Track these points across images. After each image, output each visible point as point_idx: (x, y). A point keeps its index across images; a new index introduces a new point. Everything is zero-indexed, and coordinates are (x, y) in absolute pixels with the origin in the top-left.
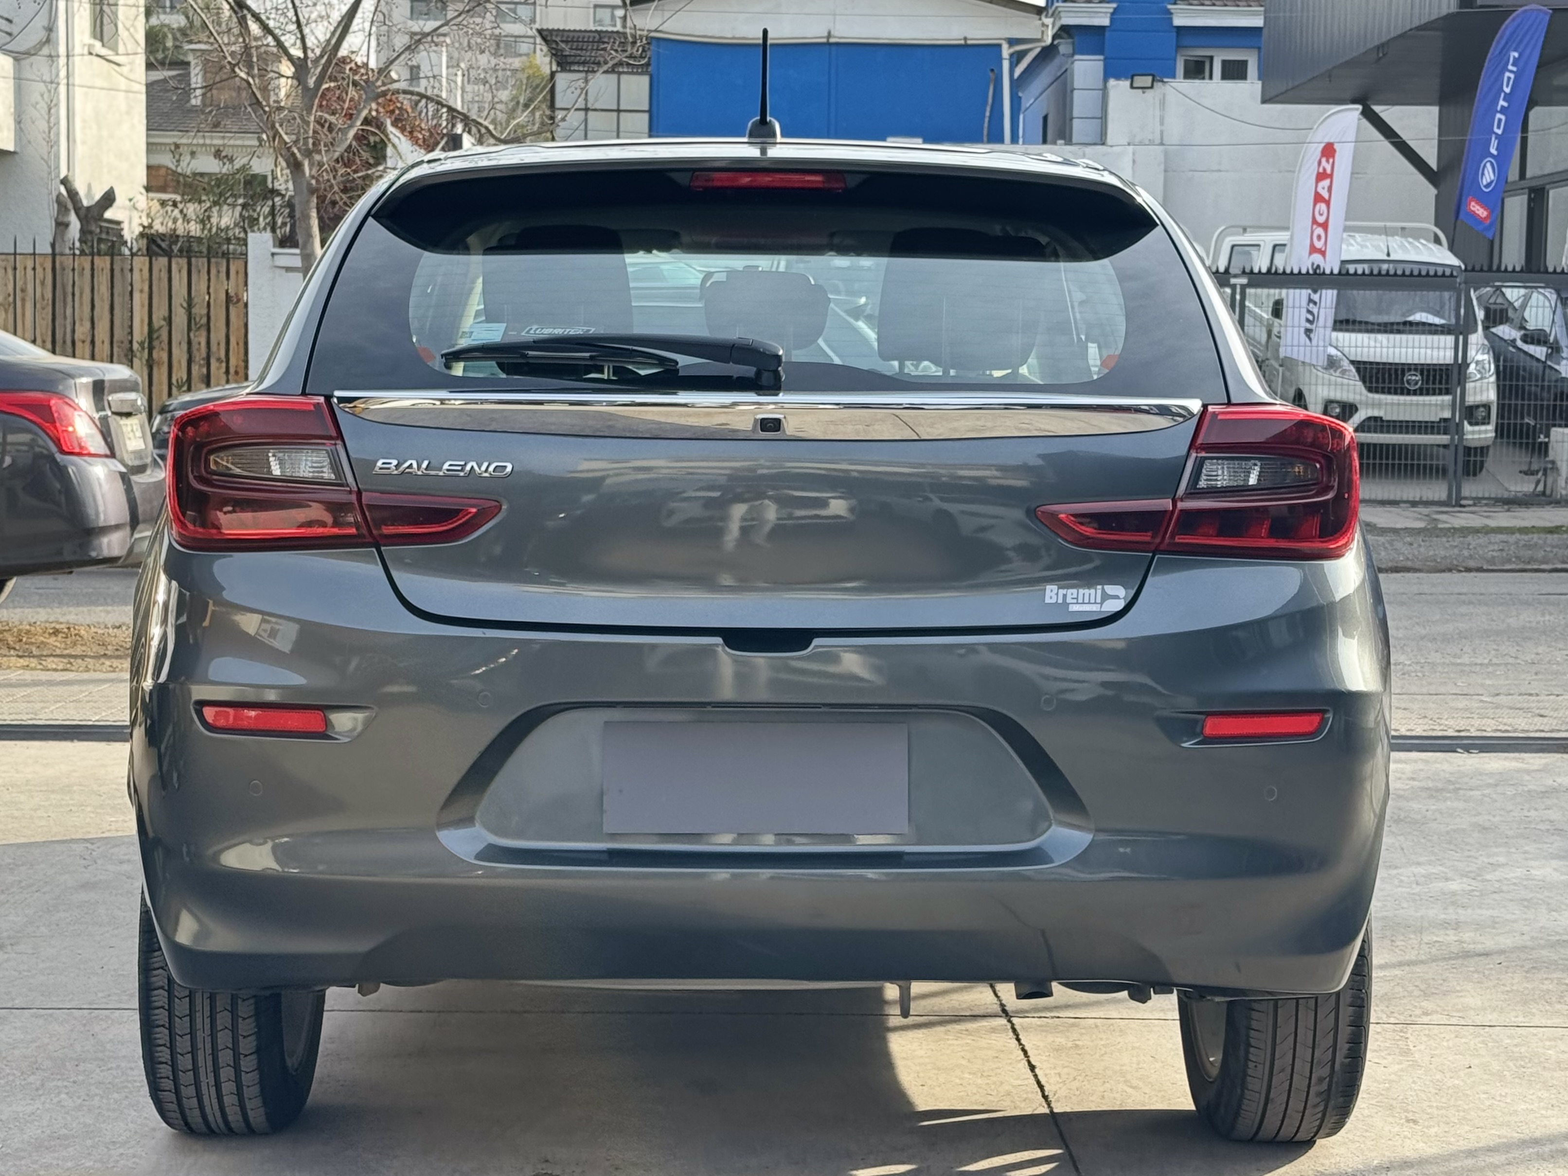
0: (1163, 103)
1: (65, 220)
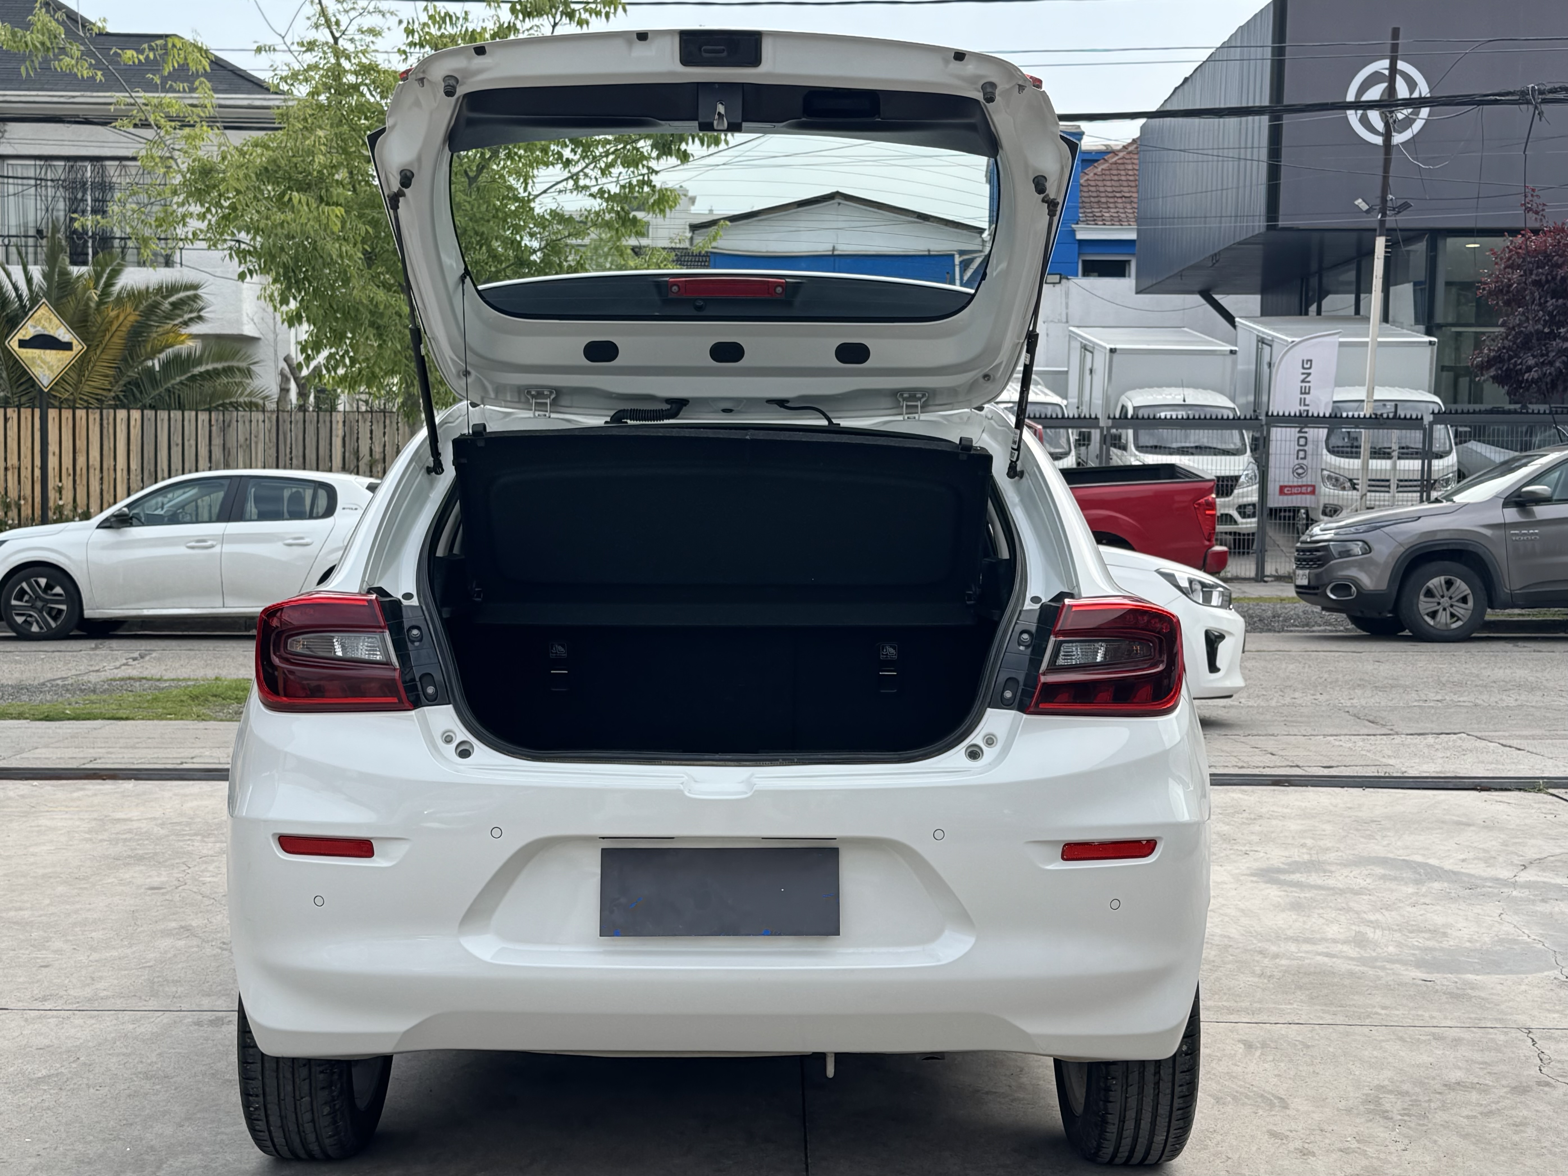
0: (1067, 295)
1: (287, 387)
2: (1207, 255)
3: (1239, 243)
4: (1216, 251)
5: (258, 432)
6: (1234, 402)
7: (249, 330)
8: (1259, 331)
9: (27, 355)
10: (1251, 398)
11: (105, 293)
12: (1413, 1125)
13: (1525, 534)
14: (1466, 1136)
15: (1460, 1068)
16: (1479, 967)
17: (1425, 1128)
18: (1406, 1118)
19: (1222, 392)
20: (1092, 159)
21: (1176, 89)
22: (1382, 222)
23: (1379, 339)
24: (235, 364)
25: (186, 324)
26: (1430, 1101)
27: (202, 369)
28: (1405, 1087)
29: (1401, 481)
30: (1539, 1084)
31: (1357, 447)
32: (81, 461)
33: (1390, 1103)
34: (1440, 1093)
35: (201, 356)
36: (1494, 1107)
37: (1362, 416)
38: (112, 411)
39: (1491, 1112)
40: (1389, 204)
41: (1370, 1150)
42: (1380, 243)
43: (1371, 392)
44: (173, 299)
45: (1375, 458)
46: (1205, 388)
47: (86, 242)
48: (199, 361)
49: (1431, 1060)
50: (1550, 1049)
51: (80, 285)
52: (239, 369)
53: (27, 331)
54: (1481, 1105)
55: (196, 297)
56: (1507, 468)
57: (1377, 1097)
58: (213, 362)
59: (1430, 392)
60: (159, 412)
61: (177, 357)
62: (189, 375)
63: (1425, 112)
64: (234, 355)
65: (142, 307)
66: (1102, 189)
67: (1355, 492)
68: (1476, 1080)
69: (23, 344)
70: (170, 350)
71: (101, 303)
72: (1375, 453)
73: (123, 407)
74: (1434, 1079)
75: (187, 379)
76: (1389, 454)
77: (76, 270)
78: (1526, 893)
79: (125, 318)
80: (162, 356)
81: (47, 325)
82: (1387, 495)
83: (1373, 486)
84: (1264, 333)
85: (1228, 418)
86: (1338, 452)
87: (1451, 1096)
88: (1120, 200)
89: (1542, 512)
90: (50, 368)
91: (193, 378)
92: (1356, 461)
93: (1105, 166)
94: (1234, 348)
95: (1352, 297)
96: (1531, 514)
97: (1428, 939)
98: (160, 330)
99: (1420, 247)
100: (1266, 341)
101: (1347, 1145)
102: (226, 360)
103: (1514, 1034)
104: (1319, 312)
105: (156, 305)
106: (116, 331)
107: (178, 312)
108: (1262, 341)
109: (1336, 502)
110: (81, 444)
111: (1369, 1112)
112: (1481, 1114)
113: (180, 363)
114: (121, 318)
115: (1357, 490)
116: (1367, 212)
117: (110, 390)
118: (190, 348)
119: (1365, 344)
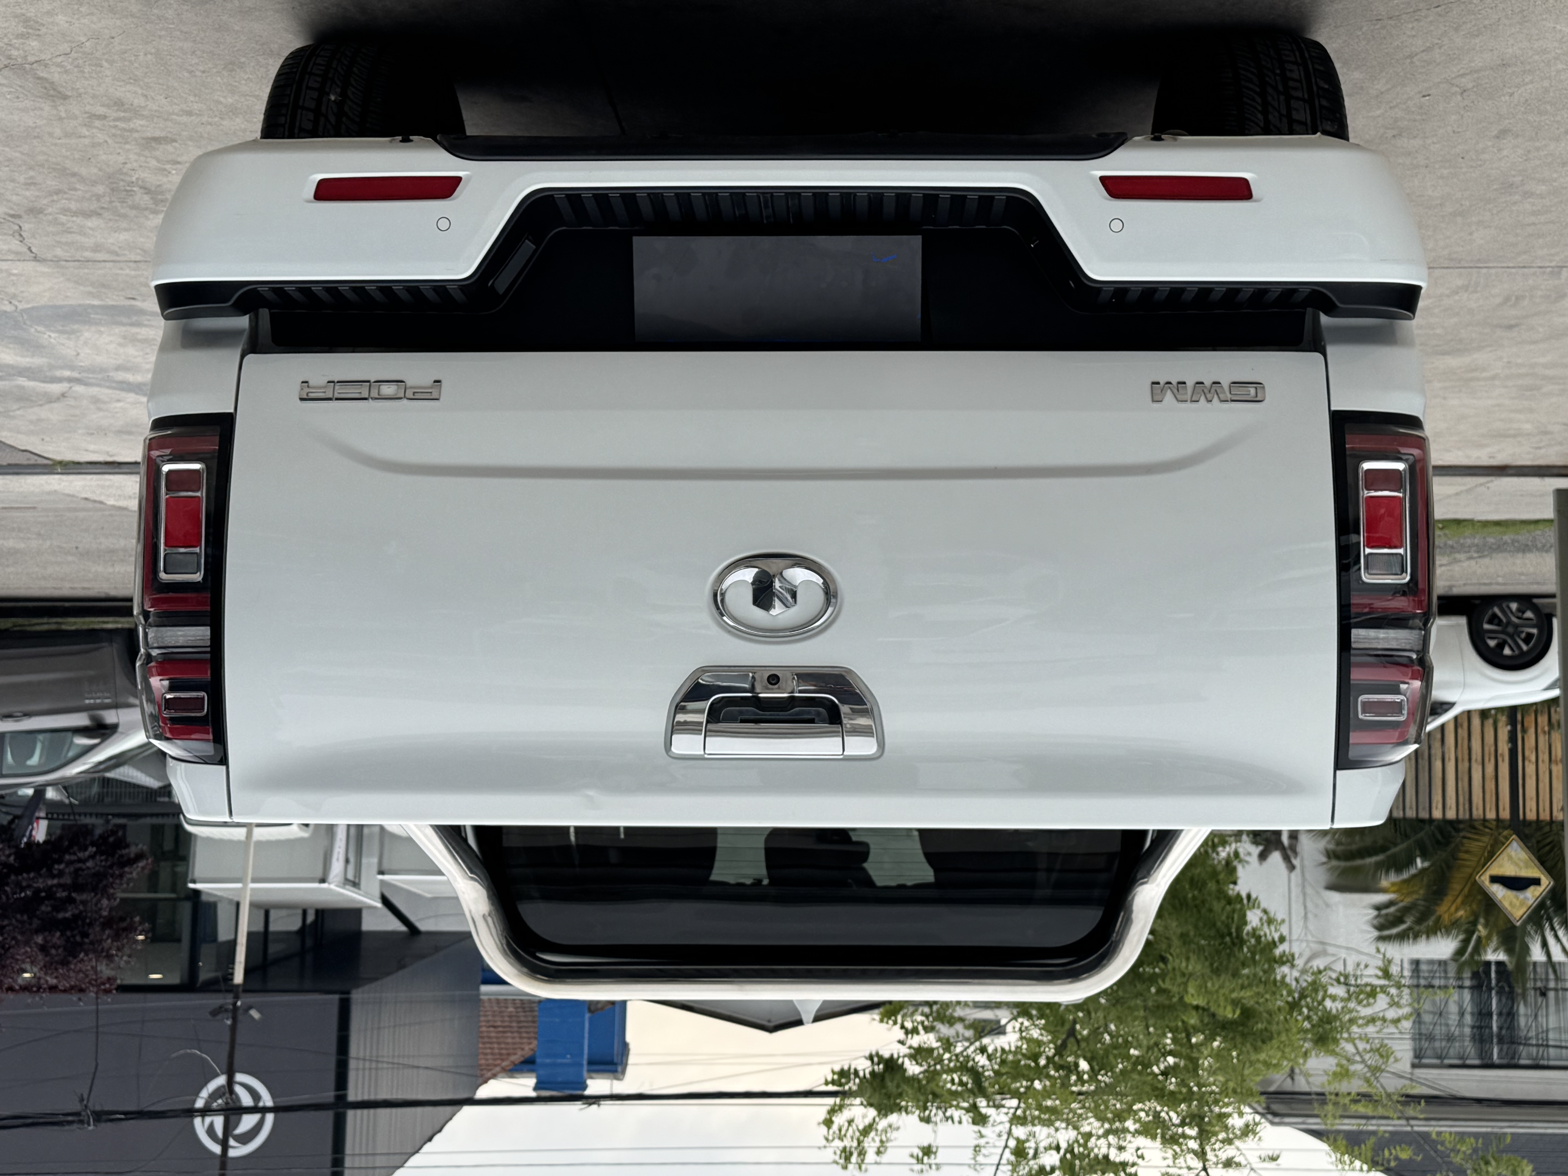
2: (409, 968)
3: (378, 979)
4: (400, 973)
7: (1335, 897)
8: (358, 894)
9: (1533, 872)
11: (1470, 933)
12: (122, 183)
13: (99, 698)
14: (74, 175)
15: (90, 228)
16: (89, 310)
17: (110, 180)
18: (128, 188)
20: (526, 1065)
21: (440, 1131)
22: (237, 997)
23: (240, 885)
24: (1343, 864)
25: (1390, 904)
26: (111, 202)
27: (1375, 858)
28: (132, 213)
30: (19, 217)
32: (1490, 769)
33: (145, 200)
34: (103, 208)
35: (1376, 872)
36: (55, 197)
38: (1461, 817)
39: (57, 194)
40: (230, 1015)
41: (153, 163)
42: (239, 977)
43: (250, 834)
44: (1403, 927)
47: (1497, 985)
48: (1379, 866)
49: (116, 235)
50: (15, 244)
51: (1495, 941)
53: (1532, 895)
54: (66, 199)
55: (1380, 928)
56: (118, 760)
57: (157, 205)
58: (1364, 866)
59: (196, 836)
60: (1414, 815)
61: (1398, 871)
62: (1387, 853)
63: (200, 1104)
64: (1344, 872)
65: (1433, 918)
66: (516, 1035)
68: (74, 219)
69: (1536, 882)
70: (1405, 877)
71: (1474, 923)
73: (1451, 822)
74: (110, 220)
77: (1502, 956)
78: (58, 373)
79: (1449, 908)
80: (1413, 871)
81: (1515, 901)
84: (353, 892)
87: (94, 206)
88: (499, 1024)
89: (81, 720)
90: (1510, 858)
91: (1383, 849)
93: (513, 1058)
94: (380, 877)
95: (272, 928)
96: (93, 718)
97: (137, 333)
98: (1415, 896)
99: (205, 974)
100: (351, 884)
101: (175, 167)
102: (1352, 867)
103: (49, 256)
104: (305, 913)
105: (1420, 921)
106: (1458, 896)
107: (1398, 914)
108: (355, 884)
110: (1490, 785)
111: (162, 193)
112: (65, 193)
113: (1399, 864)
114: (1453, 909)
116: (250, 1008)
117: (1464, 837)
118: (1386, 879)
119: (254, 881)
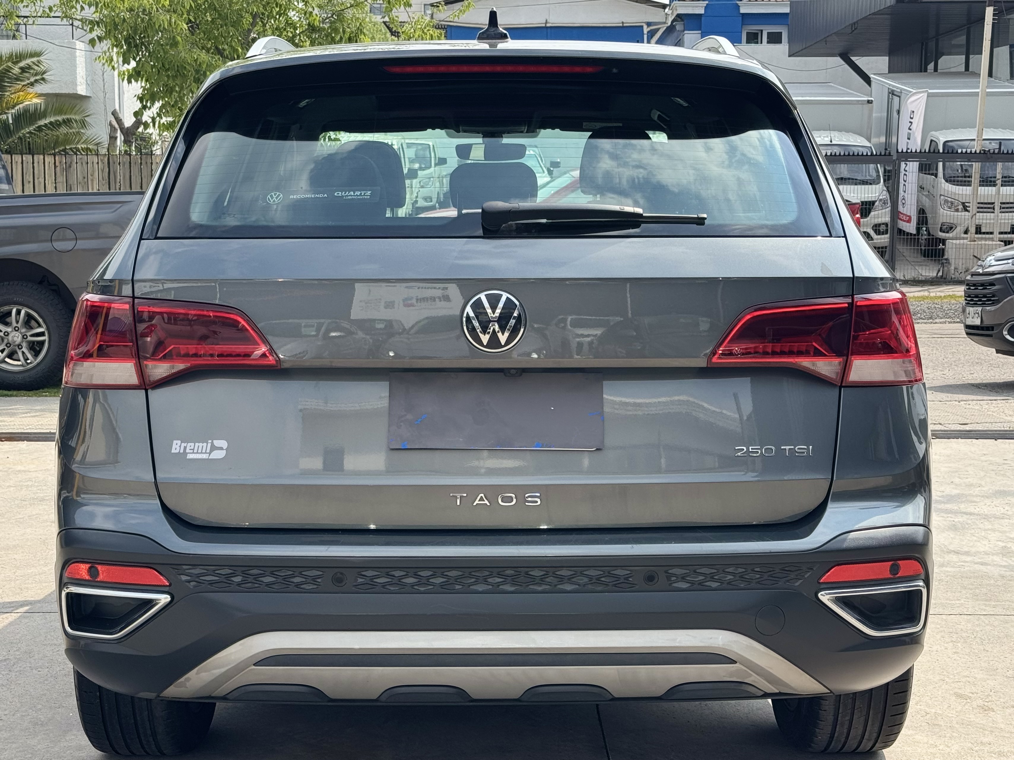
1: (115, 135)
2: (847, 24)
3: (874, 14)
4: (855, 20)
5: (93, 171)
6: (870, 141)
7: (82, 90)
8: (890, 85)
10: (883, 139)
19: (860, 134)
23: (988, 90)
24: (72, 116)
25: (32, 84)
27: (47, 121)
29: (1004, 203)
31: (969, 177)
35: (45, 110)
37: (973, 152)
42: (989, 12)
43: (980, 133)
44: (22, 64)
45: (983, 186)
46: (847, 131)
48: (44, 115)
52: (76, 121)
55: (40, 63)
58: (55, 115)
60: (13, 156)
61: (26, 110)
62: (37, 126)
64: (72, 110)
67: (966, 212)
70: (21, 106)
72: (983, 181)
75: (35, 130)
76: (995, 182)
80: (15, 111)
82: (992, 214)
83: (982, 208)
84: (894, 86)
85: (867, 155)
86: (954, 181)
91: (39, 129)
92: (968, 188)
94: (870, 99)
95: (962, 58)
98: (12, 89)
100: (895, 93)
102: (65, 114)
104: (936, 69)
105: (8, 69)
107: (27, 75)
108: (892, 93)
109: (952, 222)
113: (28, 116)
115: (968, 211)
118: (36, 104)
119: (977, 94)
